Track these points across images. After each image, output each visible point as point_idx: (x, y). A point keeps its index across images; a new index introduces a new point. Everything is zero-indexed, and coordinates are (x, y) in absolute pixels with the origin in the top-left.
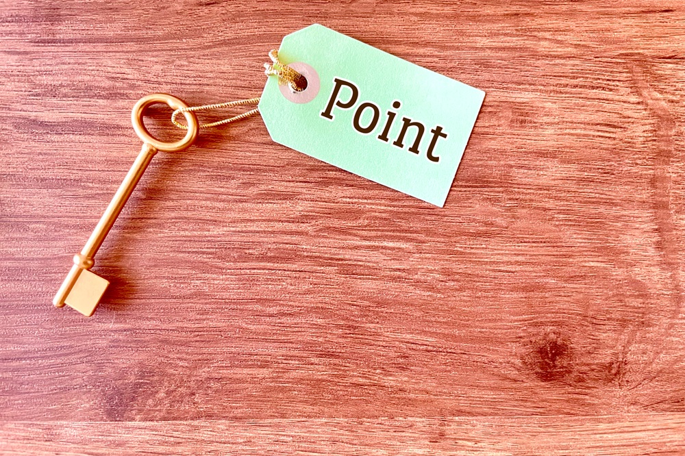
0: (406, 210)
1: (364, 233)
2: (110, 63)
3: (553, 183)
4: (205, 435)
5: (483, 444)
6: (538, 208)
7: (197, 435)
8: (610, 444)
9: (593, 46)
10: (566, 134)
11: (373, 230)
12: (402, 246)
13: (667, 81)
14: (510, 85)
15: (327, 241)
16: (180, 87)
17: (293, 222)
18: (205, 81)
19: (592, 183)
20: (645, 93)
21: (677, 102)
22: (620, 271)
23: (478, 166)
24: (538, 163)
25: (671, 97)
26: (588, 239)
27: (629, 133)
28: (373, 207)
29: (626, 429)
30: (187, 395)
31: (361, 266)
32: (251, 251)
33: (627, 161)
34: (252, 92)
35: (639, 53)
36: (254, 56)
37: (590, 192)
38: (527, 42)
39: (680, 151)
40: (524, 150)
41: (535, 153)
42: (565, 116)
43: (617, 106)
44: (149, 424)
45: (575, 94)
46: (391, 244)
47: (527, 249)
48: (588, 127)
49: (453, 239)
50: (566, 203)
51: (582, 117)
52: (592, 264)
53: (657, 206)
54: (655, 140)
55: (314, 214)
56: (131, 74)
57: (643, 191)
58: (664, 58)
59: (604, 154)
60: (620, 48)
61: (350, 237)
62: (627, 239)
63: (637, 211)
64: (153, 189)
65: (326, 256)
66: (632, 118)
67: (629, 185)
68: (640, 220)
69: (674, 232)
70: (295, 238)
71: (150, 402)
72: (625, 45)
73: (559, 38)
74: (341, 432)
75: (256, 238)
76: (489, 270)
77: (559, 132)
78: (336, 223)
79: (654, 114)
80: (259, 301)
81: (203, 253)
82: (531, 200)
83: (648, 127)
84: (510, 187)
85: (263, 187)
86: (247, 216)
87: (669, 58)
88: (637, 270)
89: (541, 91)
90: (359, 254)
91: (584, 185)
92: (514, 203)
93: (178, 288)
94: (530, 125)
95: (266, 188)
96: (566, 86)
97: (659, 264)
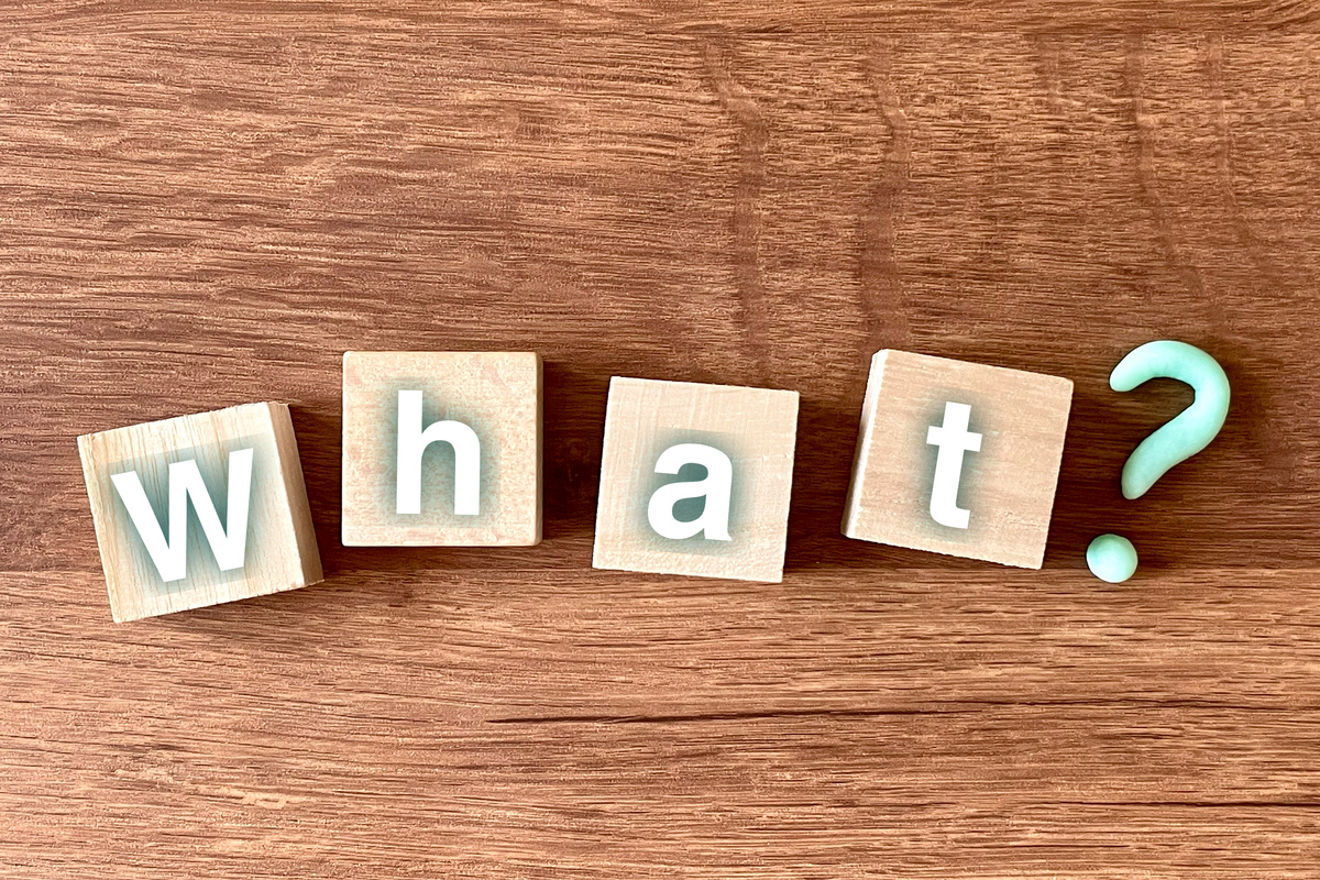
0: (360, 263)
1: (295, 298)
3: (581, 224)
4: (55, 593)
5: (468, 610)
6: (558, 263)
7: (42, 593)
8: (660, 613)
9: (645, 15)
10: (601, 150)
11: (308, 293)
12: (353, 318)
13: (760, 67)
14: (516, 76)
15: (238, 308)
16: (17, 76)
17: (187, 280)
18: (56, 68)
19: (639, 225)
20: (723, 87)
21: (774, 100)
23: (467, 198)
24: (557, 193)
25: (765, 92)
26: (632, 309)
27: (697, 149)
28: (309, 258)
29: (685, 591)
30: (29, 534)
31: (290, 346)
32: (123, 323)
33: (693, 191)
34: (127, 85)
35: (717, 25)
36: (130, 30)
37: (637, 239)
39: (775, 175)
40: (537, 173)
41: (553, 178)
42: (600, 123)
43: (679, 108)
45: (614, 89)
46: (336, 315)
47: (539, 322)
48: (633, 139)
49: (429, 308)
50: (598, 254)
51: (625, 124)
52: (637, 346)
53: (735, 260)
54: (736, 160)
55: (219, 268)
57: (717, 238)
58: (756, 32)
59: (659, 181)
60: (688, 19)
61: (271, 303)
62: (692, 309)
63: (706, 268)
65: (237, 331)
66: (702, 125)
67: (695, 227)
68: (711, 280)
69: (764, 299)
70: (189, 305)
72: (695, 12)
75: (132, 304)
77: (590, 147)
78: (251, 282)
79: (736, 119)
80: (135, 398)
81: (53, 325)
82: (548, 250)
83: (726, 140)
84: (516, 230)
85: (143, 227)
86: (118, 271)
87: (766, 31)
88: (705, 355)
89: (563, 85)
90: (287, 329)
91: (626, 228)
92: (521, 254)
93: (15, 377)
94: (546, 136)
95: (146, 228)
96: (601, 77)
97: (740, 347)
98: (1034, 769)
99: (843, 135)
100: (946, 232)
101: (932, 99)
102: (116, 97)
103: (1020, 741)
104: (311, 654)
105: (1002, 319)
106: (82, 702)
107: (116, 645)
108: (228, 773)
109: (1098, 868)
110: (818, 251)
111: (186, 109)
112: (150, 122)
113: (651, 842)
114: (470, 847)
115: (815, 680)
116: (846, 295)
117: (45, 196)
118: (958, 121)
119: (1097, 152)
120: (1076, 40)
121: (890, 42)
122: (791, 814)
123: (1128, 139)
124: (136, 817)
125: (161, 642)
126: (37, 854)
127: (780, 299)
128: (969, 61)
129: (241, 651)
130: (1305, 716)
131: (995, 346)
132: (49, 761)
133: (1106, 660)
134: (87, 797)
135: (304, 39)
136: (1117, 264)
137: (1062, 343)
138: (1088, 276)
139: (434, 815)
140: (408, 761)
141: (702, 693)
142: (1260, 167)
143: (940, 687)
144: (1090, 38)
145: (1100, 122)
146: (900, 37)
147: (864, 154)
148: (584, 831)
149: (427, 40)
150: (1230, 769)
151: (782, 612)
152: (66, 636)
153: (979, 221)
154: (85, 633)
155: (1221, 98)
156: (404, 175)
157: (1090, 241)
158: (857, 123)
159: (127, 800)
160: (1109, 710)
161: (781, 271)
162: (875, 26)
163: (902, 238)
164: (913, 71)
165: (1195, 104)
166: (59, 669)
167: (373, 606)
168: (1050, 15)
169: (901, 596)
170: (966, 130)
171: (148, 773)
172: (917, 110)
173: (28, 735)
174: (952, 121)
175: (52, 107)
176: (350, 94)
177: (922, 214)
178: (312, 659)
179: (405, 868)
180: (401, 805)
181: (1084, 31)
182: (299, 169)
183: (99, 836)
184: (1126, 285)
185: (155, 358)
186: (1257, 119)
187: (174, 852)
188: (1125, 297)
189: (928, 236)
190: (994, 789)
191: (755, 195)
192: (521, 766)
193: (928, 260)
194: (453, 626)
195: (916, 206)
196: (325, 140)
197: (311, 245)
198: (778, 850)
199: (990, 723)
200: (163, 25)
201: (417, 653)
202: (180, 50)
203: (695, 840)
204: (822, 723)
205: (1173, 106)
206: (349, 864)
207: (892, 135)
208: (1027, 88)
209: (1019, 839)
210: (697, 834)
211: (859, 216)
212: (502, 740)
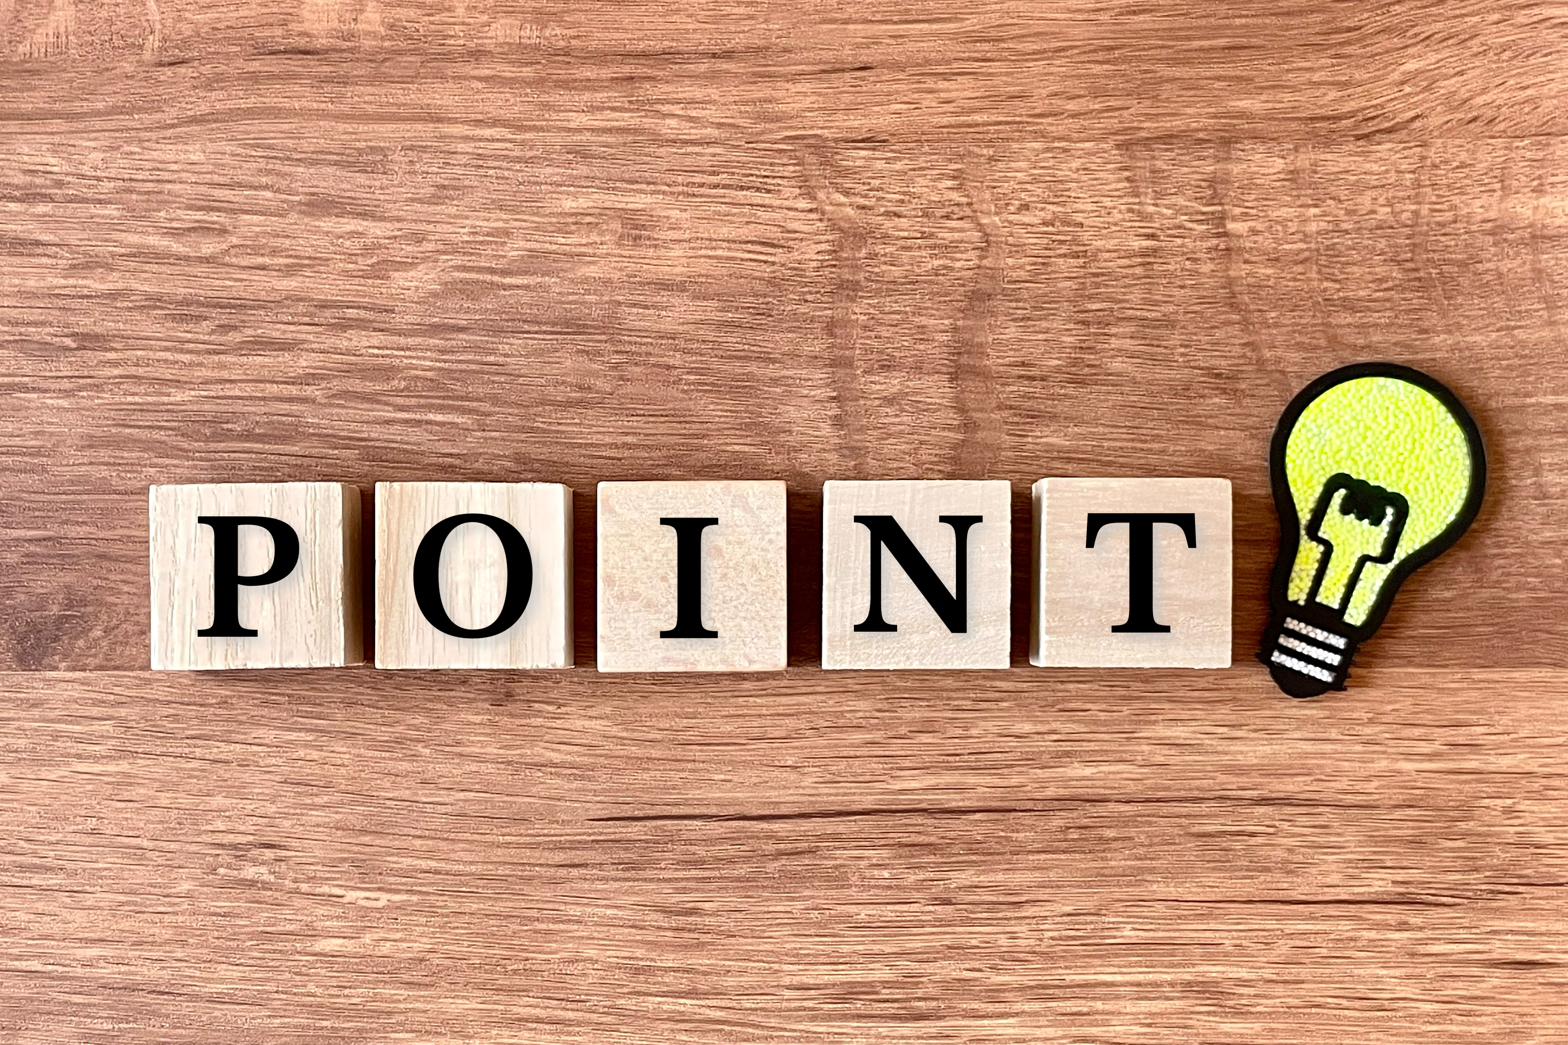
0: (464, 366)
1: (400, 401)
2: (26, 150)
3: (681, 328)
5: (568, 709)
6: (658, 366)
8: (759, 712)
9: (745, 125)
10: (701, 256)
11: (413, 397)
12: (456, 420)
13: (857, 176)
14: (618, 184)
15: (343, 411)
16: (127, 184)
17: (293, 383)
18: (166, 176)
19: (739, 329)
20: (821, 195)
21: (870, 208)
22: (778, 459)
23: (570, 303)
24: (659, 299)
25: (862, 200)
26: (731, 411)
27: (796, 255)
28: (414, 362)
30: (134, 634)
31: (394, 448)
32: (230, 426)
33: (791, 296)
34: (235, 193)
35: (815, 136)
36: (237, 140)
38: (644, 120)
40: (638, 279)
41: (655, 284)
42: (701, 230)
43: (777, 215)
44: (78, 675)
45: (715, 197)
46: (439, 418)
47: (640, 425)
48: (733, 246)
49: (532, 411)
50: (699, 358)
51: (725, 231)
52: (737, 448)
53: (834, 363)
54: (835, 266)
56: (57, 164)
57: (816, 342)
58: (854, 141)
59: (759, 286)
60: (787, 128)
61: (375, 406)
62: (791, 412)
63: (805, 371)
64: (87, 334)
67: (794, 332)
68: (810, 383)
69: (862, 402)
70: (295, 408)
71: (81, 643)
72: (794, 123)
73: (694, 114)
74: (361, 689)
75: (239, 407)
76: (584, 456)
77: (691, 253)
78: (356, 385)
79: (834, 226)
81: (160, 428)
82: (649, 354)
84: (618, 334)
85: (250, 332)
86: (225, 374)
87: (863, 141)
89: (664, 193)
90: (391, 431)
91: (726, 332)
92: (623, 358)
93: (123, 479)
94: (648, 243)
95: (253, 333)
96: (702, 185)
97: (839, 448)
98: (1130, 867)
99: (939, 242)
100: (1040, 336)
101: (1025, 207)
102: (225, 205)
103: (1116, 839)
104: (413, 753)
105: (1095, 421)
106: (185, 801)
107: (219, 744)
108: (329, 872)
109: (1194, 965)
110: (915, 355)
111: (293, 217)
112: (258, 229)
113: (749, 940)
114: (570, 945)
115: (913, 778)
116: (944, 398)
117: (155, 301)
118: (1050, 229)
119: (1188, 259)
120: (1167, 150)
121: (985, 151)
122: (889, 912)
123: (1218, 245)
124: (237, 916)
125: (267, 741)
126: (138, 953)
127: (877, 402)
128: (1061, 170)
129: (344, 749)
130: (1398, 814)
131: (1090, 449)
132: (152, 860)
134: (189, 896)
135: (411, 148)
136: (1208, 368)
137: (1156, 446)
138: (1179, 380)
139: (534, 913)
140: (509, 860)
141: (801, 791)
142: (1348, 273)
143: (1037, 785)
144: (1179, 148)
145: (1190, 229)
146: (993, 147)
147: (959, 260)
148: (683, 929)
149: (531, 149)
150: (1324, 868)
151: (879, 711)
152: (170, 735)
153: (1072, 326)
154: (189, 732)
155: (1309, 206)
156: (508, 280)
157: (1181, 346)
158: (952, 230)
159: (228, 899)
160: (1204, 808)
161: (878, 374)
162: (970, 135)
163: (997, 343)
164: (1007, 180)
165: (1284, 212)
166: (161, 769)
167: (474, 705)
168: (1142, 125)
169: (997, 695)
170: (1059, 237)
171: (250, 872)
172: (1012, 217)
173: (131, 834)
174: (1045, 229)
175: (162, 214)
176: (455, 202)
178: (415, 757)
179: (504, 967)
180: (501, 904)
181: (1175, 141)
182: (404, 274)
183: (200, 936)
184: (1217, 389)
185: (261, 460)
186: (1345, 226)
187: (275, 951)
188: (1216, 400)
189: (1022, 340)
190: (1090, 887)
191: (853, 300)
192: (620, 864)
193: (1023, 364)
194: (554, 725)
195: (1011, 311)
196: (430, 246)
197: (415, 349)
198: (876, 948)
199: (1085, 822)
200: (272, 135)
201: (518, 752)
202: (288, 159)
203: (794, 939)
204: (920, 822)
205: (1261, 214)
206: (447, 962)
207: (986, 241)
208: (1119, 196)
209: (1115, 937)
210: (796, 932)
211: (955, 320)
212: (602, 838)
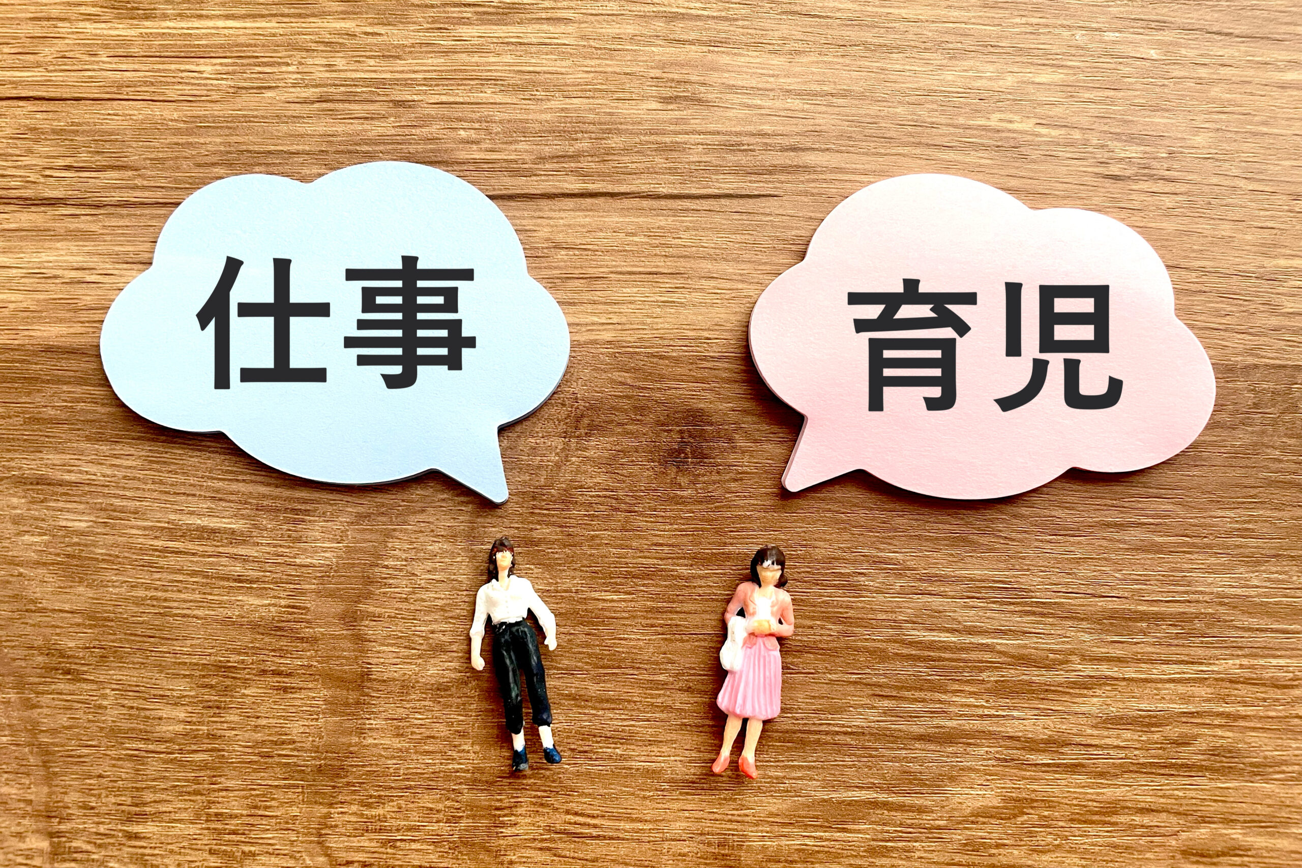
4: (1237, 342)
37: (611, 719)
39: (454, 791)
55: (1071, 691)
65: (1051, 620)
66: (535, 848)
83: (508, 831)
133: (117, 248)
177: (289, 743)
